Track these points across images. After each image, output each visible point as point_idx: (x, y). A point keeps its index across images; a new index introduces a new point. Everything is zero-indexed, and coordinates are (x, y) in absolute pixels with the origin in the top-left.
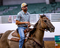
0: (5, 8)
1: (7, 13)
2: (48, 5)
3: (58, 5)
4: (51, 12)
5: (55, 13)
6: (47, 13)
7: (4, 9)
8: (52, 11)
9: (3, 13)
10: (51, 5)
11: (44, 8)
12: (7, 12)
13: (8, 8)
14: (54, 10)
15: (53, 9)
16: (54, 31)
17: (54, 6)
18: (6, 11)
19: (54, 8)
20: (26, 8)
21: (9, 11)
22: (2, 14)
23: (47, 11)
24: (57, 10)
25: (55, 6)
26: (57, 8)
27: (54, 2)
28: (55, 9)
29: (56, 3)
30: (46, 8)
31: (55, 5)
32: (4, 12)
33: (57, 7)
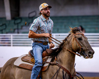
2: (9, 21)
3: (23, 21)
4: (14, 32)
5: (18, 33)
6: (7, 33)
8: (14, 30)
10: (13, 21)
11: (3, 25)
14: (18, 29)
15: (15, 27)
17: (18, 24)
19: (18, 26)
20: (48, 12)
23: (7, 31)
24: (21, 29)
25: (20, 23)
26: (22, 26)
27: (17, 17)
28: (20, 27)
29: (21, 19)
30: (6, 26)
31: (19, 21)
33: (22, 24)
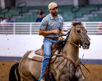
0: (92, 9)
1: (95, 18)
7: (91, 11)
9: (89, 18)
12: (96, 15)
13: (97, 9)
16: (88, 48)
18: (94, 15)
21: (98, 14)
22: (87, 19)
32: (91, 16)
